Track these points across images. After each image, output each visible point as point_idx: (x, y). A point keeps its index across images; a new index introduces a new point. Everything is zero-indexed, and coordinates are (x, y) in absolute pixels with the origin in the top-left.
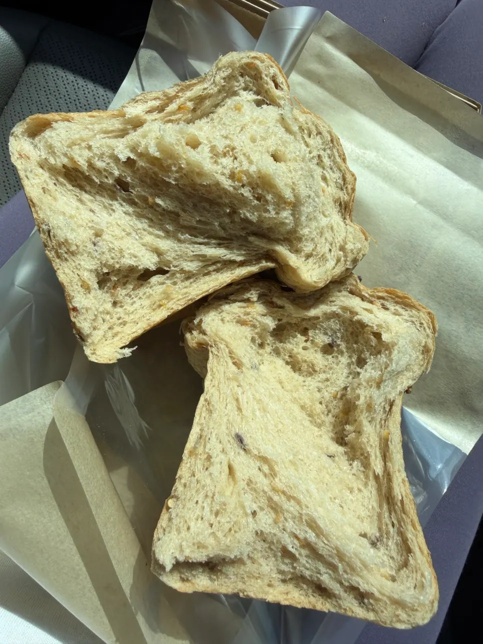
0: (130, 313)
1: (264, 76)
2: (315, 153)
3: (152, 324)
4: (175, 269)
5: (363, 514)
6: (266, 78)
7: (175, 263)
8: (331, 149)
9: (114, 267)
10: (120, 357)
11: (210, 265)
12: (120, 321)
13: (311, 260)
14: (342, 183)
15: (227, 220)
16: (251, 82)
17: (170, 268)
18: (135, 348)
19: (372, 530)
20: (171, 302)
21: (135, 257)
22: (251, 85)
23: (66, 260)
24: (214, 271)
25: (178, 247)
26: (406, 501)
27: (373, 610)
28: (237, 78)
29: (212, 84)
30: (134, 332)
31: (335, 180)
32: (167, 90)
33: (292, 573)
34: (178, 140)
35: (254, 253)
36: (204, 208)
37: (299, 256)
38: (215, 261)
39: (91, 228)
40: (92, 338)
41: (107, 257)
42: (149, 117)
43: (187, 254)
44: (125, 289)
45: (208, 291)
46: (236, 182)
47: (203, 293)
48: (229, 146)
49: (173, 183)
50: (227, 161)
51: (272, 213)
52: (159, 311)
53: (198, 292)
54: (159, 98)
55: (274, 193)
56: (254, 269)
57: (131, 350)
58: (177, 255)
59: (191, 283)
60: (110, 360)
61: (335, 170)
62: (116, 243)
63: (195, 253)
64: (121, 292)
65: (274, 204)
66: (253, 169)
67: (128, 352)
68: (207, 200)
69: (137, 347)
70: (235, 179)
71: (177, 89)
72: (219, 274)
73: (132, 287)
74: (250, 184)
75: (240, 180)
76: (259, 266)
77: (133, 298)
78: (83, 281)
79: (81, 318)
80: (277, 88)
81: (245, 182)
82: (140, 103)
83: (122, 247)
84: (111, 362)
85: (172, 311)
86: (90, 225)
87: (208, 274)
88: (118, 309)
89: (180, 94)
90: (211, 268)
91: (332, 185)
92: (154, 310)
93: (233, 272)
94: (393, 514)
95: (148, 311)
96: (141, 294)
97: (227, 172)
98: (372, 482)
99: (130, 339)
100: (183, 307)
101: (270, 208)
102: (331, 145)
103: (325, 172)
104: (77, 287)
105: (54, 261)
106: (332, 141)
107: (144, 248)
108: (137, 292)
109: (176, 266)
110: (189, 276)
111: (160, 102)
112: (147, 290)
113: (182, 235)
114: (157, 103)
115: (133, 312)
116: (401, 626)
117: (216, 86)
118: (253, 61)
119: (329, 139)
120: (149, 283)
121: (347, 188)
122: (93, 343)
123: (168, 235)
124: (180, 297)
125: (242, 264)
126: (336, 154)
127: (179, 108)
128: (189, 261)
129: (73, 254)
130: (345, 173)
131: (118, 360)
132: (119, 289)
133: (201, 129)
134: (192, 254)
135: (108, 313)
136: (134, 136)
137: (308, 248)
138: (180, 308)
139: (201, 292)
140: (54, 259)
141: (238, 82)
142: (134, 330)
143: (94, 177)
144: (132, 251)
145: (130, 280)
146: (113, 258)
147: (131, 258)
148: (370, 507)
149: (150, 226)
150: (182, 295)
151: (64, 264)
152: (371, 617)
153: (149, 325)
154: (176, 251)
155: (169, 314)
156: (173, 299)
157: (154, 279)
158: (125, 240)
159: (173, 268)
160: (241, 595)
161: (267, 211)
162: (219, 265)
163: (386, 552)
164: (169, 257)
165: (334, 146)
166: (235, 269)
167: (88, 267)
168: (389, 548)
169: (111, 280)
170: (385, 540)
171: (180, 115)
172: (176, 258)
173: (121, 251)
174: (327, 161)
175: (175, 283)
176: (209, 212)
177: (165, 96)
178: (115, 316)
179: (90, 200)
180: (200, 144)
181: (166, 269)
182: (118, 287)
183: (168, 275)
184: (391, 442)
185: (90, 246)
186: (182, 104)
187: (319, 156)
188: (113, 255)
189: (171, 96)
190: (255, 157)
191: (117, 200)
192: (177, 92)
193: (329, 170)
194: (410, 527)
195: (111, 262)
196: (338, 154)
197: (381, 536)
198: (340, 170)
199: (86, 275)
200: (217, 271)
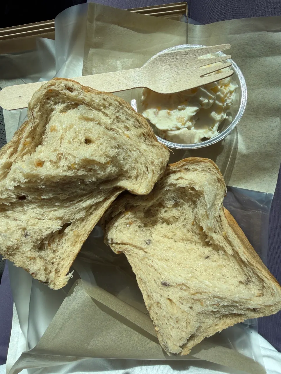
0: (64, 253)
1: (61, 92)
2: (113, 117)
3: (76, 255)
4: (73, 221)
5: (235, 275)
6: (62, 91)
7: (71, 218)
8: (122, 109)
9: (42, 238)
10: (68, 280)
11: (89, 210)
12: (61, 259)
13: (139, 178)
14: (138, 123)
15: (82, 187)
16: (56, 99)
17: (69, 221)
18: (73, 272)
19: (243, 278)
20: (81, 237)
21: (49, 228)
22: (57, 100)
23: (15, 254)
24: (93, 211)
25: (68, 210)
26: (250, 260)
27: (261, 312)
28: (47, 102)
29: (34, 119)
30: (69, 263)
31: (133, 125)
32: (12, 140)
33: (222, 315)
34: (31, 168)
35: (108, 192)
36: (68, 188)
37: (132, 179)
38: (91, 207)
39: (19, 229)
40: (50, 279)
41: (35, 237)
42: (12, 160)
43: (74, 211)
44: (55, 243)
45: (95, 224)
46: (74, 170)
47: (93, 226)
48: (59, 154)
49: (44, 187)
50: (62, 163)
51: (101, 174)
52: (76, 245)
53: (91, 226)
54: (11, 146)
55: (96, 164)
56: (113, 199)
57: (72, 273)
58: (70, 214)
59: (86, 222)
60: (64, 285)
61: (130, 119)
62: (36, 228)
63: (78, 209)
64: (54, 246)
65: (100, 169)
66: (77, 161)
67: (70, 275)
68: (67, 184)
69: (74, 270)
70: (72, 169)
71: (17, 135)
72: (97, 211)
73: (57, 240)
74: (81, 167)
75: (75, 168)
76: (114, 197)
77: (61, 245)
78: (30, 257)
79: (38, 276)
80: (71, 91)
81: (78, 168)
82: (3, 154)
83: (40, 228)
84: (65, 285)
85: (83, 242)
86: (17, 228)
87: (91, 213)
88: (57, 254)
89: (21, 137)
90: (91, 211)
91: (133, 129)
92: (74, 246)
93: (103, 206)
94: (248, 267)
95: (72, 247)
96: (64, 241)
97: (65, 168)
98: (231, 258)
99: (69, 268)
100: (87, 237)
101: (99, 172)
102: (121, 106)
103: (125, 124)
104: (28, 263)
105: (10, 259)
106: (120, 104)
107: (51, 221)
108: (61, 241)
109: (73, 219)
110: (82, 220)
111: (13, 147)
112: (66, 237)
113: (66, 204)
114: (12, 149)
115: (65, 252)
116: (274, 313)
117: (37, 119)
118: (49, 89)
119: (118, 104)
120: (65, 233)
121: (143, 125)
122: (52, 281)
123: (60, 207)
124: (83, 233)
125: (105, 200)
126: (127, 110)
127: (24, 145)
128: (77, 213)
129: (17, 248)
130: (137, 117)
131: (68, 282)
132: (52, 245)
133: (40, 152)
134: (76, 210)
135: (53, 258)
136: (11, 175)
137: (134, 173)
138: (86, 238)
139: (92, 226)
140: (9, 258)
141: (49, 103)
142: (69, 262)
143: (5, 203)
144: (45, 227)
145: (55, 237)
146: (38, 235)
147: (47, 230)
148: (236, 269)
149: (48, 208)
150: (84, 231)
151: (16, 256)
152: (262, 315)
153: (74, 256)
154: (68, 213)
155: (82, 244)
156: (81, 235)
157: (66, 230)
158: (39, 223)
159: (72, 221)
160: (208, 337)
161: (99, 174)
162: (94, 207)
163: (254, 284)
164: (66, 217)
165: (123, 106)
166: (103, 205)
167: (28, 250)
168: (254, 282)
169: (45, 244)
170: (250, 279)
171: (27, 149)
172: (70, 216)
173: (40, 230)
174: (123, 117)
175: (78, 226)
176: (71, 188)
177: (14, 142)
178: (58, 258)
179: (11, 214)
180: (44, 162)
181: (69, 222)
182: (51, 244)
183: (72, 225)
184: (229, 237)
185: (24, 239)
186: (24, 142)
187: (117, 117)
188: (38, 234)
189: (16, 141)
190: (75, 153)
191: (24, 205)
192: (19, 136)
193: (127, 121)
194: (257, 271)
195: (39, 237)
196: (127, 109)
197: (248, 279)
198: (133, 117)
199: (29, 254)
200: (95, 210)
